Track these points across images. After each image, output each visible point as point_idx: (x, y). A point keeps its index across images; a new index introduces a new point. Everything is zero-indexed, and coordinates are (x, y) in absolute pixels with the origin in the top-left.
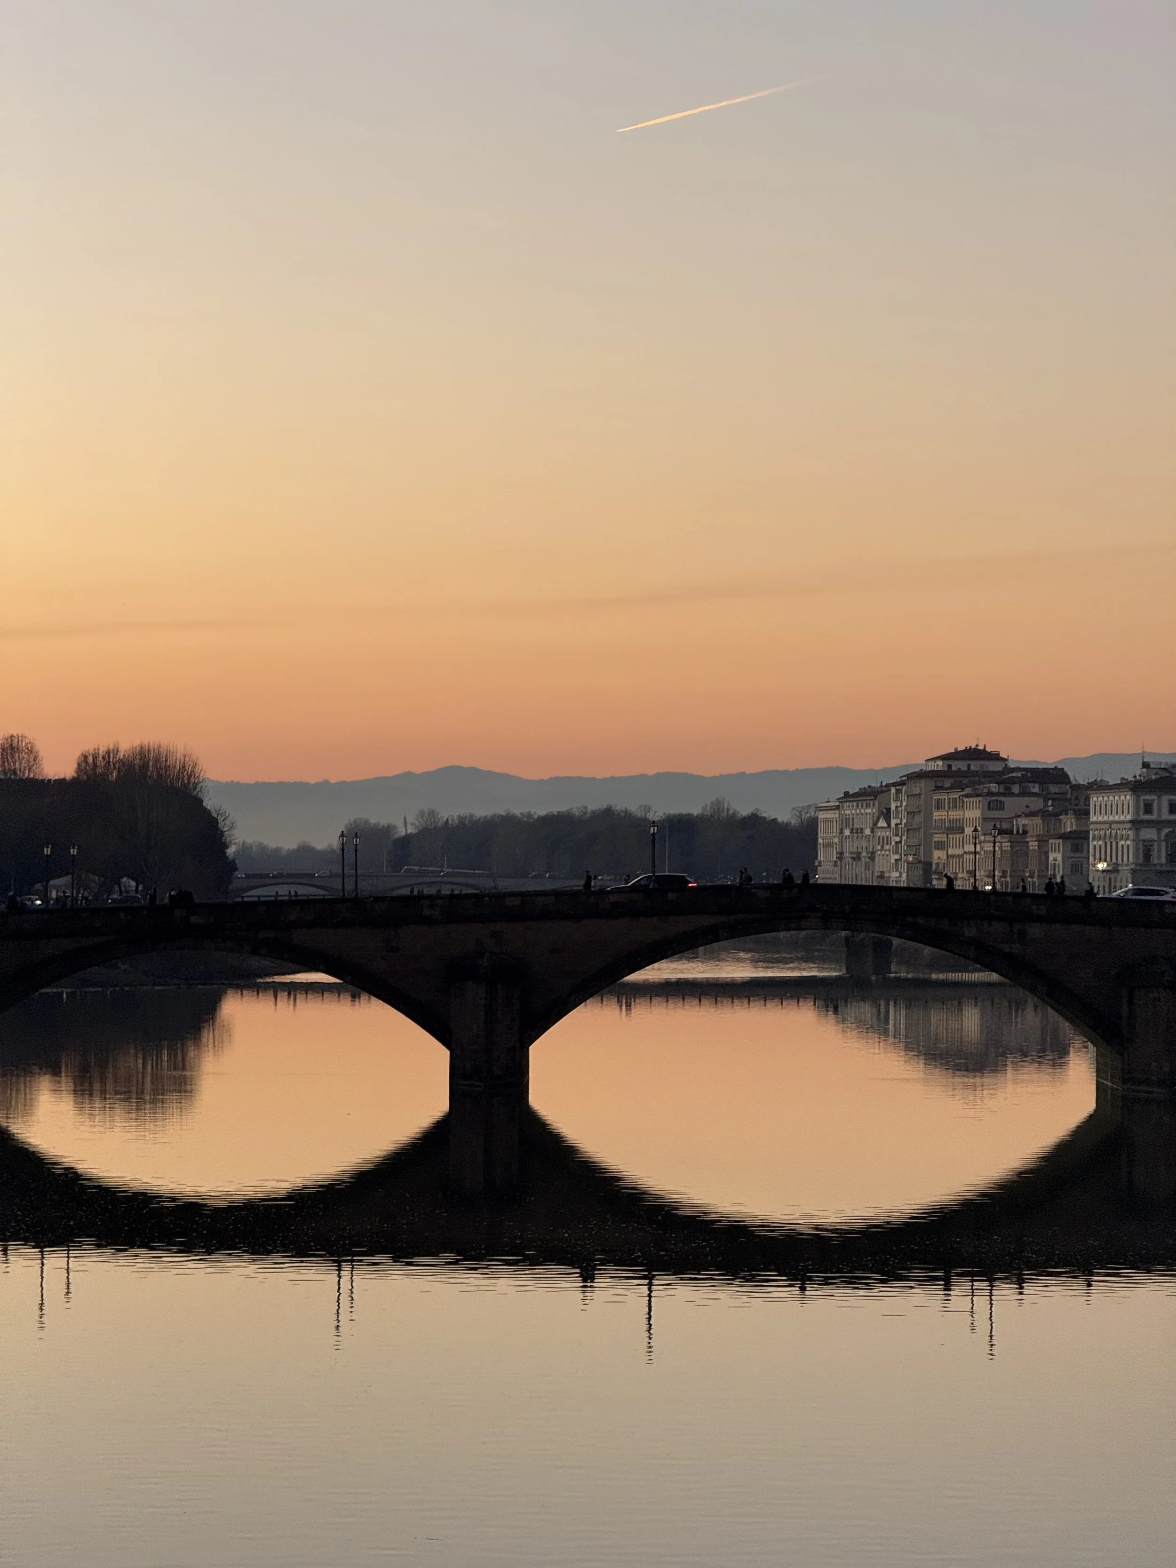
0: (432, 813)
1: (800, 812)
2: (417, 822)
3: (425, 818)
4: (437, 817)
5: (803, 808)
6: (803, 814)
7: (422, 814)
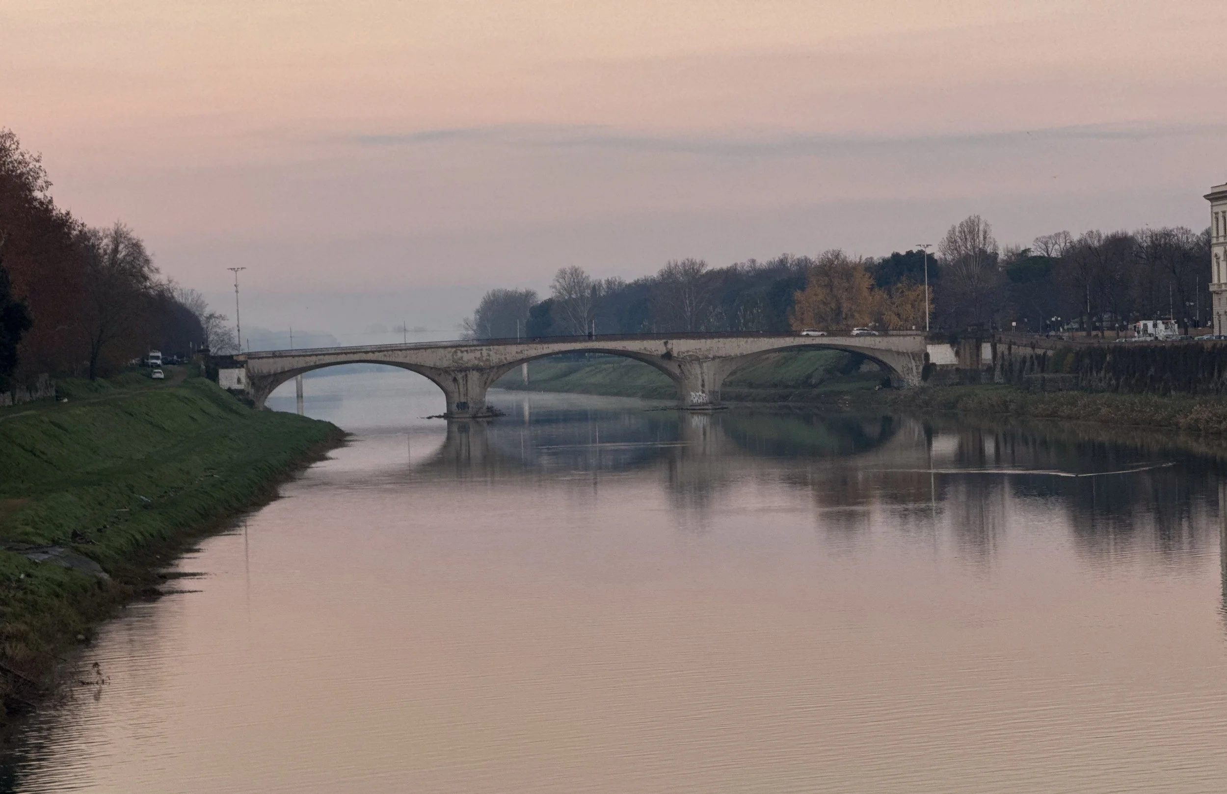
0: (575, 272)
1: (1046, 244)
2: (558, 284)
3: (566, 279)
4: (582, 276)
5: (1050, 237)
6: (1050, 246)
7: (563, 273)
